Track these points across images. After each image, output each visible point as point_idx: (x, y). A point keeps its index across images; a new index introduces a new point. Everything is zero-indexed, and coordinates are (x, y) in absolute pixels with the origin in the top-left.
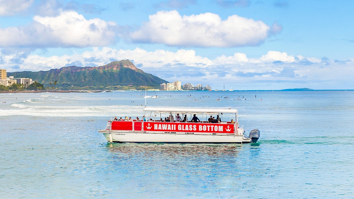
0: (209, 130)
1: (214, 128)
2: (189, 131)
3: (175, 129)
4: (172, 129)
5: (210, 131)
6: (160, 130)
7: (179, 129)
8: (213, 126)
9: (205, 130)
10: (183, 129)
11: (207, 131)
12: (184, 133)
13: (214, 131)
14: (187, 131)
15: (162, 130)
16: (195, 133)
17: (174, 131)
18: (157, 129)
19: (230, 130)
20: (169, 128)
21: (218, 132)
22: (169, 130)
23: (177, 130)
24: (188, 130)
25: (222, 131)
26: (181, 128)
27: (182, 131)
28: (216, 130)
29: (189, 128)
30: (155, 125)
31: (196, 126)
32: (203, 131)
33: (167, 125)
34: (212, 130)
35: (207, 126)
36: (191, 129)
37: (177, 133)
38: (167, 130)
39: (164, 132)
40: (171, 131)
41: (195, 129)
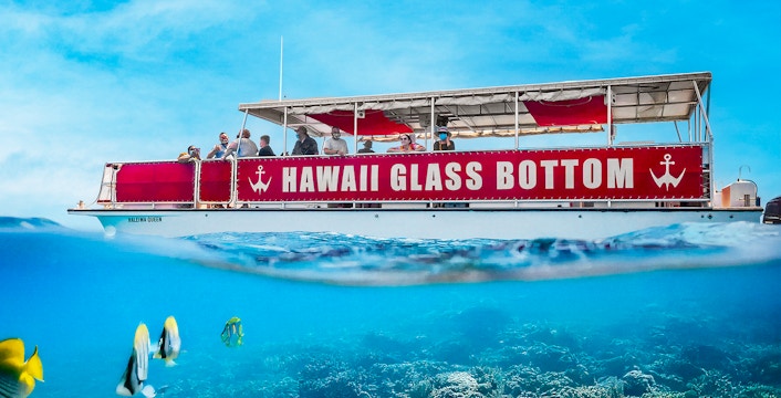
0: (550, 185)
1: (578, 172)
2: (445, 193)
3: (375, 187)
4: (363, 188)
5: (560, 191)
6: (307, 196)
7: (398, 183)
8: (576, 162)
9: (528, 183)
10: (416, 187)
11: (539, 192)
12: (420, 204)
13: (580, 190)
14: (434, 194)
15: (317, 195)
16: (475, 204)
17: (369, 194)
18: (293, 189)
19: (676, 182)
20: (349, 184)
21: (603, 191)
22: (349, 195)
23: (386, 191)
24: (439, 187)
25: (630, 185)
26: (403, 180)
27: (408, 194)
28: (592, 181)
29: (444, 177)
30: (285, 170)
31: (479, 166)
32: (516, 192)
33: (337, 169)
34: (570, 184)
35: (543, 163)
36: (454, 184)
37: (386, 204)
38: (339, 194)
39: (324, 204)
40: (358, 195)
41: (476, 183)
